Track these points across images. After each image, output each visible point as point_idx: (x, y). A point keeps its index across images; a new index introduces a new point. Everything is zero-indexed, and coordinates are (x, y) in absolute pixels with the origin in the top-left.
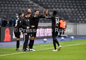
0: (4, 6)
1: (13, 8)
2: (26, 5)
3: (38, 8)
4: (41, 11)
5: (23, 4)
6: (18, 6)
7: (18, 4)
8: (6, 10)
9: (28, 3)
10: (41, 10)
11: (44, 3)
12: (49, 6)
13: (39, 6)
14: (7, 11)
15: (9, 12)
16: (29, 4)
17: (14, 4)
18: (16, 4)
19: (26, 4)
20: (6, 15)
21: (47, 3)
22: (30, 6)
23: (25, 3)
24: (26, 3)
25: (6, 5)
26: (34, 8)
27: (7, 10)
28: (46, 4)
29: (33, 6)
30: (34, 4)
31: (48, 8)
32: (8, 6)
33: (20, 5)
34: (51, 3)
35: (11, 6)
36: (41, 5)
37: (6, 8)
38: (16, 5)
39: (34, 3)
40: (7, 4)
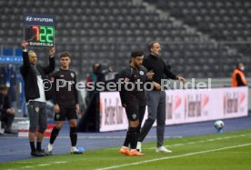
0: (106, 36)
1: (130, 39)
2: (165, 32)
3: (196, 39)
4: (205, 46)
5: (156, 28)
6: (143, 36)
7: (142, 29)
8: (110, 45)
9: (169, 25)
10: (203, 44)
11: (212, 25)
12: (226, 32)
13: (199, 33)
14: (113, 47)
15: (119, 51)
16: (173, 29)
17: (133, 30)
18: (138, 28)
19: (165, 28)
20: (111, 59)
21: (221, 25)
22: (174, 32)
23: (160, 25)
24: (164, 24)
25: (110, 32)
26: (187, 39)
27: (115, 44)
28: (216, 29)
29: (183, 32)
30: (184, 29)
31: (224, 38)
32: (116, 36)
33: (147, 32)
34: (230, 25)
35: (124, 36)
36: (205, 31)
37: (111, 39)
38: (138, 32)
39: (186, 26)
40: (113, 29)
